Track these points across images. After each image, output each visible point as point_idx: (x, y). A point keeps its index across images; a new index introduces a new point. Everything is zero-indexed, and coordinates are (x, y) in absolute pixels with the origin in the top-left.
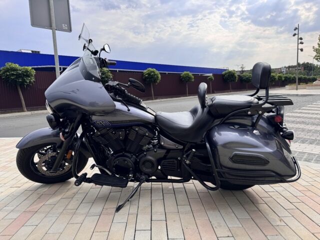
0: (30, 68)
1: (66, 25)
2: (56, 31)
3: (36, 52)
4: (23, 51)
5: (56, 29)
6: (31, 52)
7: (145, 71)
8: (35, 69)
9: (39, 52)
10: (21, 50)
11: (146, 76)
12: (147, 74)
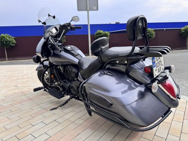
0: (108, 32)
1: (95, 7)
2: (89, 11)
3: (117, 23)
4: (112, 23)
5: (89, 10)
6: (115, 23)
7: (183, 28)
8: (110, 33)
9: (119, 23)
10: (110, 23)
11: (183, 31)
12: (184, 30)
